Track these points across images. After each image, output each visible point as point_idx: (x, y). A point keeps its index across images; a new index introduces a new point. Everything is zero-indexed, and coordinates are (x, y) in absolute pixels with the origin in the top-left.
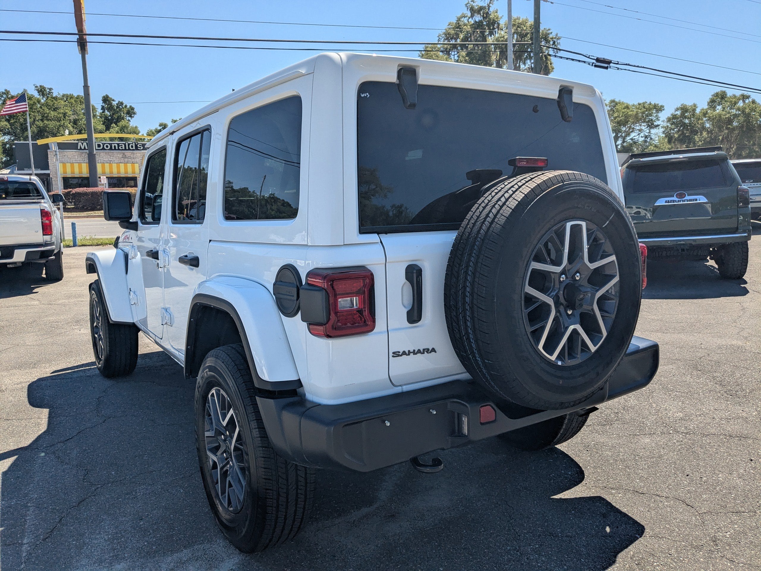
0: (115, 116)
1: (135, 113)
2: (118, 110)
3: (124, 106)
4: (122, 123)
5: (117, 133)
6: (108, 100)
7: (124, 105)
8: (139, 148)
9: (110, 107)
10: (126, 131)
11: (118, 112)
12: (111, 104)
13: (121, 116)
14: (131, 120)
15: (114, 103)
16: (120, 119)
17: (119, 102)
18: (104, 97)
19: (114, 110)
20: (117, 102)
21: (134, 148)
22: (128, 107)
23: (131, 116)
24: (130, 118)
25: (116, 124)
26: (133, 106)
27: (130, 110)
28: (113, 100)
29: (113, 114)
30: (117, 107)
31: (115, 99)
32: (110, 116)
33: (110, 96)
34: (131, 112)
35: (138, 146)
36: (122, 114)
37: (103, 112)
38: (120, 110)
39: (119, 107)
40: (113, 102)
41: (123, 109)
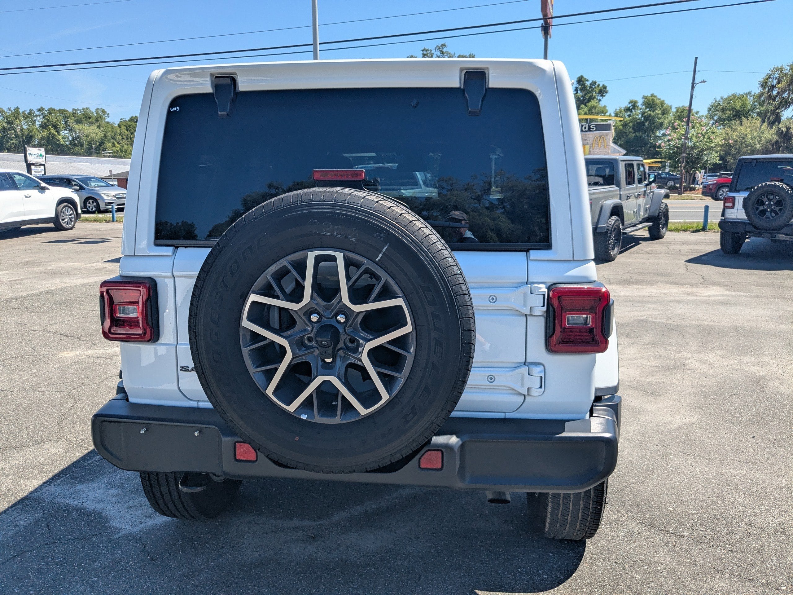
0: (587, 97)
1: (606, 92)
2: (590, 90)
3: (596, 86)
4: (592, 103)
5: (585, 114)
6: (582, 81)
7: (597, 84)
8: (591, 130)
9: (583, 88)
10: (593, 111)
11: (590, 92)
12: (584, 85)
13: (593, 96)
14: (602, 100)
15: (588, 84)
16: (591, 98)
17: (593, 81)
18: (579, 78)
19: (587, 90)
20: (590, 82)
21: (587, 129)
22: (601, 86)
23: (602, 96)
24: (601, 98)
25: (585, 105)
26: (605, 85)
27: (602, 88)
28: (587, 80)
29: (585, 95)
30: (591, 87)
31: (589, 79)
32: (582, 96)
33: (585, 77)
34: (603, 91)
35: (591, 127)
36: (594, 94)
37: (576, 93)
38: (593, 90)
39: (592, 87)
40: (587, 82)
41: (595, 89)
